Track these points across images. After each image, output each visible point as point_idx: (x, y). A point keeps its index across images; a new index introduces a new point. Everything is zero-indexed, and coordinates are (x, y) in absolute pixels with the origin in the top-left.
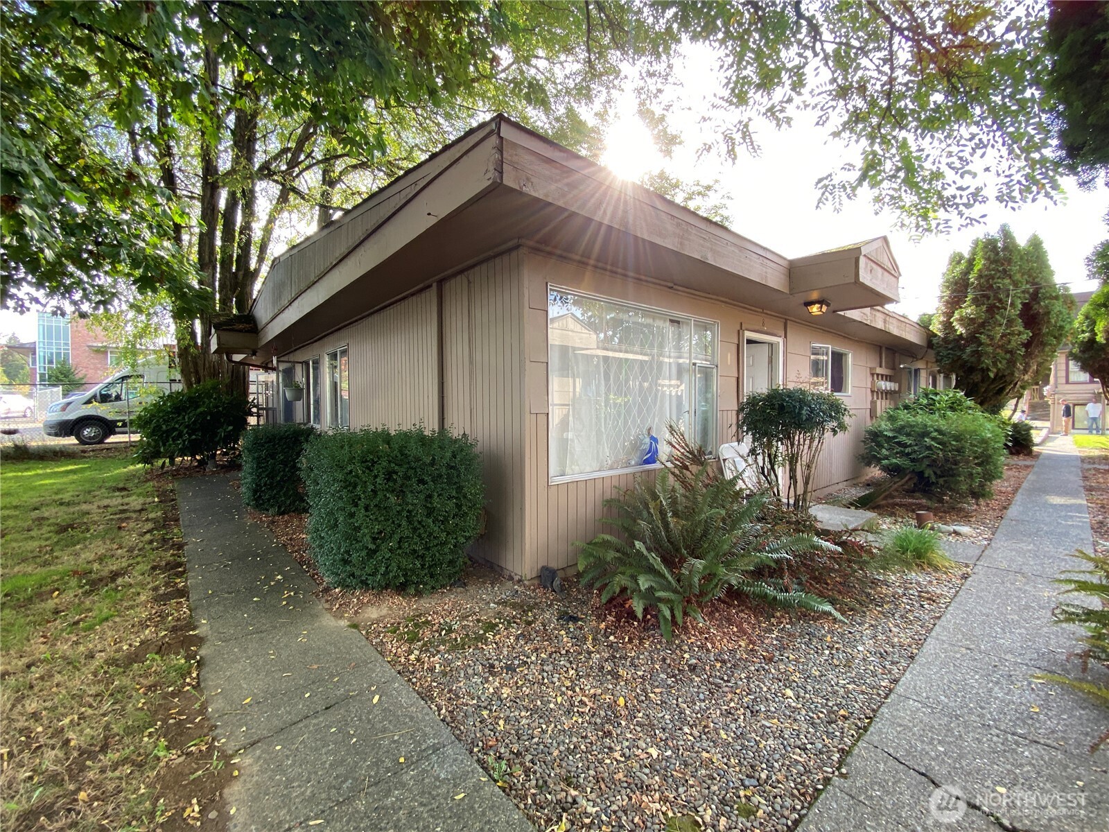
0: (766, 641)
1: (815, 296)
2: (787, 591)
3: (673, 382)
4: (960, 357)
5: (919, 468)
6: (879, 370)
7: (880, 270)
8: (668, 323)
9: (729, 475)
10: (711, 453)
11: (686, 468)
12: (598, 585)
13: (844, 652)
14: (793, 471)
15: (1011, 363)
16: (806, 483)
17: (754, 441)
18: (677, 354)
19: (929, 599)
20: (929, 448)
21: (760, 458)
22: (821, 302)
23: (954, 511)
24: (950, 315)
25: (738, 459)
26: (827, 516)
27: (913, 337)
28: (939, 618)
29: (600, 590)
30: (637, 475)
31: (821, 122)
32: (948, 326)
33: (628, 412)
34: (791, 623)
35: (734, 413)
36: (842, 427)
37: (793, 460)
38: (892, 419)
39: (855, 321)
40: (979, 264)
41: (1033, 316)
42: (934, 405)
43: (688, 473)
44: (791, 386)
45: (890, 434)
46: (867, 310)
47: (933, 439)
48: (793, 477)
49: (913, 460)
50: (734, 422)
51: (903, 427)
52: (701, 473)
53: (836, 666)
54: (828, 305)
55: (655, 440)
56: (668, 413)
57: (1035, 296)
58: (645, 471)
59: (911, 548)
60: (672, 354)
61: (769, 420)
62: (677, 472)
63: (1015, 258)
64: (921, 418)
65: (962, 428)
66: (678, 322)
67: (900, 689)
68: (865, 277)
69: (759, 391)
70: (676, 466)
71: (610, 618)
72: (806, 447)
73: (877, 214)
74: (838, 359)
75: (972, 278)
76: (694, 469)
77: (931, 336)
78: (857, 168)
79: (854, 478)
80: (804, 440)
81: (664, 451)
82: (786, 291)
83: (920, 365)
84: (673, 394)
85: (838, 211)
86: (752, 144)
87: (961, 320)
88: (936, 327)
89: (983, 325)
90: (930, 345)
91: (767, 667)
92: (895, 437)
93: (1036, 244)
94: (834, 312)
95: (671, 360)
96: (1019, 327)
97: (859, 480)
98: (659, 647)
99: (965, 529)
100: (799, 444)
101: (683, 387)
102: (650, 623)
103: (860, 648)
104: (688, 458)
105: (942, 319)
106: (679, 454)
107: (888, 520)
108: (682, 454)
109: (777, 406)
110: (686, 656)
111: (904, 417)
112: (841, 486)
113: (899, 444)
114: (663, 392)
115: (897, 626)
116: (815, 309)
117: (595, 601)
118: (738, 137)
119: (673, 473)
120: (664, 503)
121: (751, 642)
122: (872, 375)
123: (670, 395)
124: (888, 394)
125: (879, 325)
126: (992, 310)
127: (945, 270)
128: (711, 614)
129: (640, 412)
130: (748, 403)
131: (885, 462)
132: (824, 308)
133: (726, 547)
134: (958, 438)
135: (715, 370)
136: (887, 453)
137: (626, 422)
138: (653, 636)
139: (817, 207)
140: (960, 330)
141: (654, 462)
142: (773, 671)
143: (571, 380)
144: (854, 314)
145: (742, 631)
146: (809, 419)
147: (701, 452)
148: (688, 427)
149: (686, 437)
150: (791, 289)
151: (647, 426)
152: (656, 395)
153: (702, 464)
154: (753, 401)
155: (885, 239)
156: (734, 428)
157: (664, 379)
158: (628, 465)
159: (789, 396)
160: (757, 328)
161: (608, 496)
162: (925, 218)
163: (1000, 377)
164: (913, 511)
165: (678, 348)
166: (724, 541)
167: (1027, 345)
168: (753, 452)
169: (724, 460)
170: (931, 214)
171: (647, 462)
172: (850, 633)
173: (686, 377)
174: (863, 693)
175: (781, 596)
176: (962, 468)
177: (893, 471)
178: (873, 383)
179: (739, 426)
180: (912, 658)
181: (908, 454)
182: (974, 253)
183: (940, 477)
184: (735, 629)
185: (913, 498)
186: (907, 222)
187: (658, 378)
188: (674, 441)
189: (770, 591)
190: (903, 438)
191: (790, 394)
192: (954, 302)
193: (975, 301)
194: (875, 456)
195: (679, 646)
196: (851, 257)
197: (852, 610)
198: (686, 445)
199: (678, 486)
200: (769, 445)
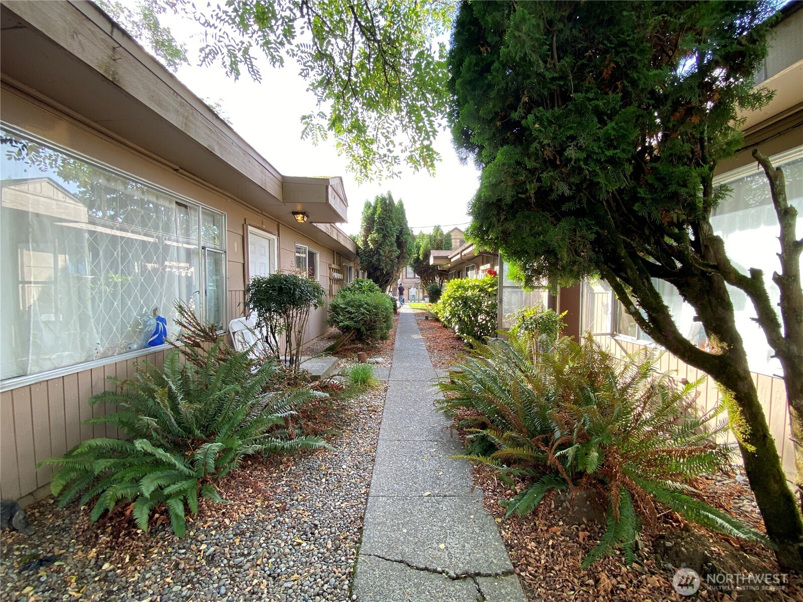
0: (278, 491)
1: (299, 208)
2: (291, 439)
3: (182, 265)
4: (371, 262)
5: (358, 326)
6: (333, 266)
7: (339, 199)
8: (174, 206)
9: (239, 348)
10: (221, 328)
11: (198, 345)
12: (86, 499)
13: (335, 475)
14: (288, 336)
15: (392, 266)
16: (298, 345)
17: (259, 316)
18: (185, 240)
19: (373, 411)
20: (363, 314)
21: (264, 329)
22: (304, 214)
23: (373, 350)
24: (366, 236)
25: (246, 331)
26: (310, 365)
27: (350, 247)
28: (380, 423)
29: (90, 504)
30: (140, 360)
31: (303, 74)
32: (365, 243)
33: (128, 292)
34: (296, 464)
35: (242, 293)
36: (320, 302)
37: (289, 328)
38: (344, 297)
39: (322, 231)
40: (379, 211)
41: (400, 244)
42: (361, 288)
43: (200, 351)
44: (287, 273)
45: (343, 306)
46: (328, 225)
47: (365, 308)
48: (288, 341)
49: (355, 322)
50: (242, 300)
51: (350, 302)
52: (213, 350)
53: (332, 490)
54: (308, 217)
55: (163, 320)
56: (178, 293)
57: (401, 232)
58: (150, 354)
59: (360, 378)
60: (181, 240)
61: (270, 299)
62: (188, 350)
63: (394, 211)
64: (358, 296)
65: (377, 301)
66: (186, 207)
67: (373, 492)
68: (331, 201)
69: (263, 276)
70: (186, 344)
71: (104, 538)
72: (298, 318)
73: (339, 155)
74: (312, 255)
75: (376, 216)
76: (206, 345)
77: (358, 248)
78: (328, 118)
79: (321, 335)
80: (297, 314)
81: (173, 331)
82: (280, 198)
83: (352, 264)
84: (183, 275)
85: (315, 145)
86: (252, 68)
87: (371, 240)
88: (360, 243)
89: (381, 245)
90: (358, 253)
91: (282, 519)
92: (346, 308)
93: (401, 204)
94: (311, 223)
95: (180, 245)
96: (395, 248)
97: (324, 336)
98: (170, 550)
99: (380, 360)
100: (293, 317)
101: (192, 269)
102: (159, 522)
103: (344, 467)
104: (199, 335)
105: (362, 239)
106: (190, 333)
107: (344, 360)
108: (194, 332)
109: (277, 288)
110: (203, 547)
111: (350, 296)
112: (315, 341)
113: (347, 312)
114: (171, 274)
115: (361, 438)
116: (299, 217)
117: (82, 522)
118: (239, 55)
119: (184, 353)
120: (174, 387)
121: (266, 499)
122: (330, 268)
123: (179, 277)
124: (338, 281)
125: (335, 237)
126: (384, 236)
127: (363, 210)
128: (227, 486)
129: (143, 291)
130: (254, 285)
131: (341, 324)
132: (305, 219)
133: (240, 417)
134: (376, 307)
135: (223, 256)
136: (342, 318)
137: (123, 304)
138: (163, 538)
139: (302, 138)
140: (371, 246)
141: (162, 343)
142: (287, 520)
143: (51, 255)
144: (322, 227)
145: (257, 490)
146: (300, 298)
147: (213, 329)
148: (198, 306)
149: (197, 316)
150: (283, 199)
151: (152, 307)
152: (163, 276)
153: (214, 340)
154: (258, 283)
155: (341, 178)
156: (242, 305)
157: (171, 260)
158: (129, 349)
159: (286, 281)
160: (258, 225)
161: (99, 390)
162: (365, 167)
163: (388, 274)
164: (355, 352)
165: (187, 233)
166: (239, 413)
167: (398, 257)
168: (258, 325)
169: (234, 333)
170: (368, 166)
171: (153, 344)
172: (336, 455)
173: (195, 260)
174: (352, 506)
175: (287, 444)
176: (378, 325)
177: (346, 329)
178: (330, 274)
179: (246, 305)
180: (373, 460)
181: (353, 318)
182: (377, 204)
183: (368, 330)
184: (251, 491)
185: (355, 344)
186: (355, 167)
187: (165, 259)
188: (184, 321)
189: (278, 443)
190: (350, 309)
191: (286, 279)
192: (368, 230)
193: (377, 231)
194: (335, 321)
195: (195, 538)
196: (322, 185)
197: (334, 435)
198: (198, 324)
199: (189, 365)
200: (271, 318)
